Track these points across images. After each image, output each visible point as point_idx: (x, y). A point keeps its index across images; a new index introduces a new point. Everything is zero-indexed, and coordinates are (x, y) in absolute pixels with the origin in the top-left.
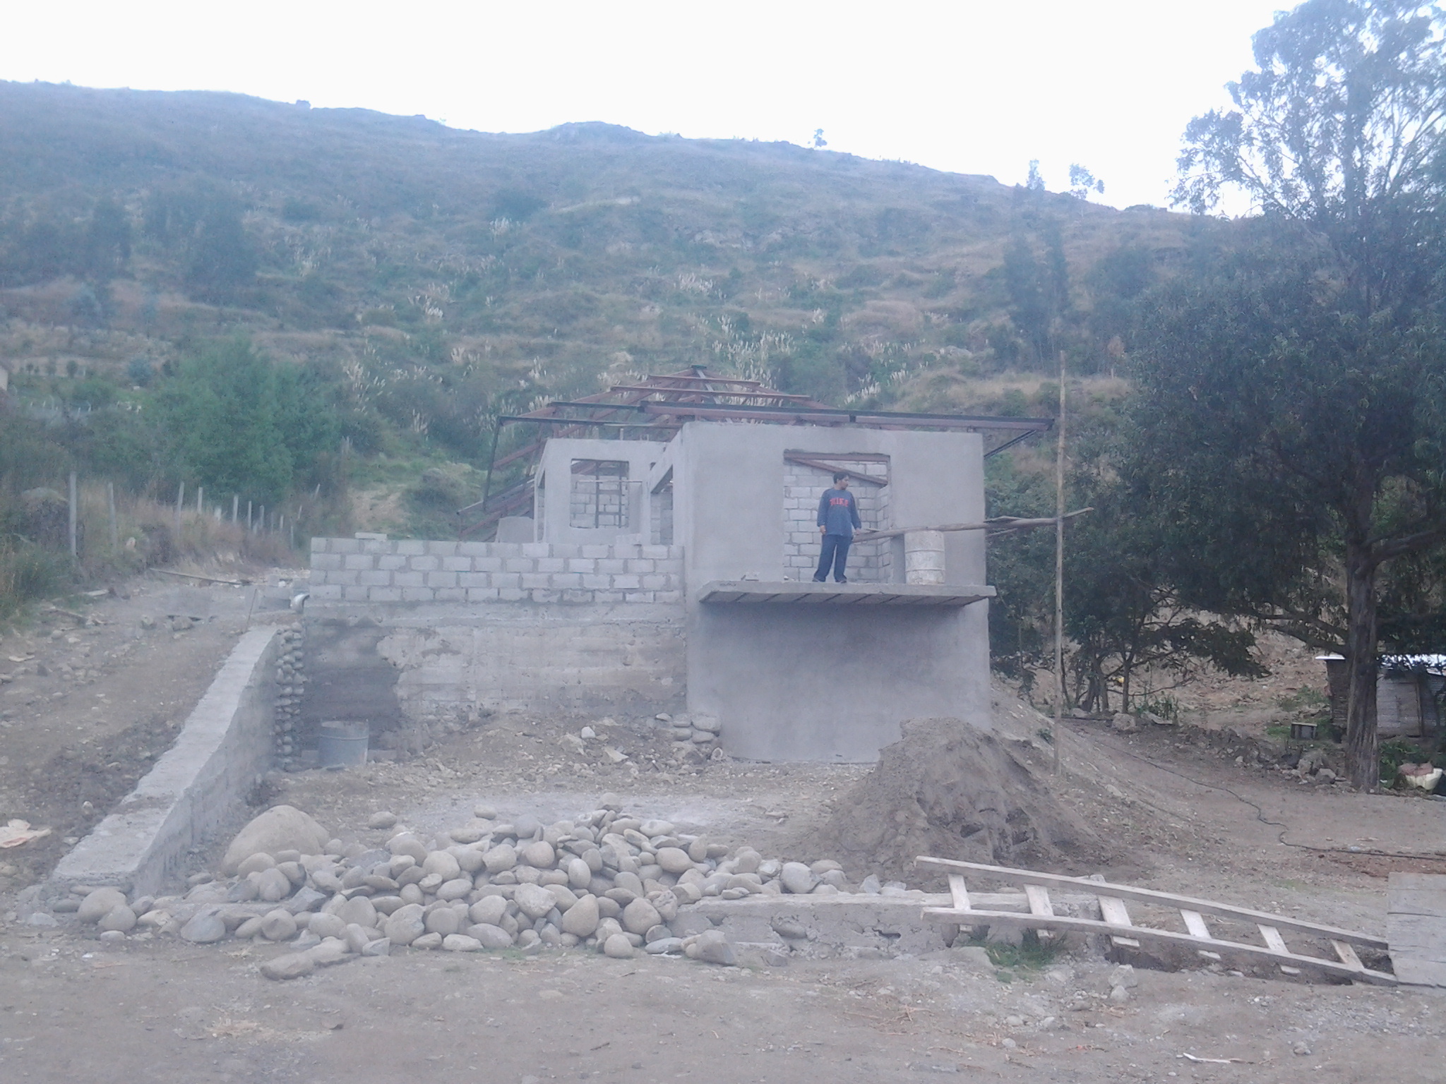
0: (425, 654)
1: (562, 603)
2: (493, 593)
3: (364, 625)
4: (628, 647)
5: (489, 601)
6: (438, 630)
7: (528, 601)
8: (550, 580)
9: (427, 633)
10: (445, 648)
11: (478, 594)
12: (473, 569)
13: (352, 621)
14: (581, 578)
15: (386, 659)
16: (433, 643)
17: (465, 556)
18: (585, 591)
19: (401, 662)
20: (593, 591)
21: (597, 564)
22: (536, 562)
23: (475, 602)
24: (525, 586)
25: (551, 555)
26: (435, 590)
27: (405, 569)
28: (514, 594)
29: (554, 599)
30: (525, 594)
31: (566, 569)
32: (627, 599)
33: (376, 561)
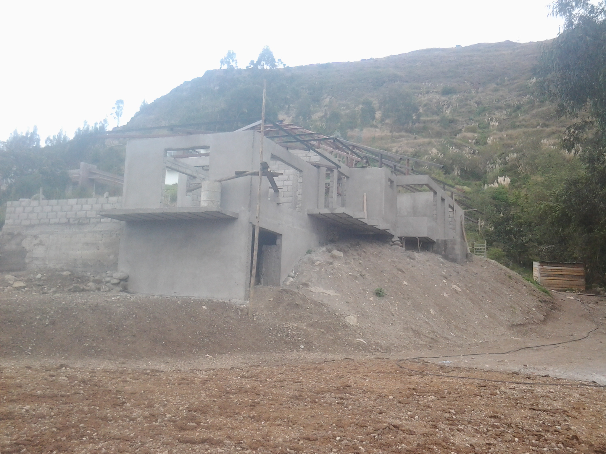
0: (35, 245)
1: (79, 224)
2: (56, 220)
3: (19, 234)
4: (100, 242)
5: (55, 224)
6: (40, 236)
7: (68, 224)
8: (76, 213)
9: (36, 237)
10: (41, 244)
11: (53, 221)
12: (52, 211)
13: (16, 233)
14: (86, 212)
15: (24, 248)
16: (37, 241)
17: (50, 206)
18: (87, 218)
19: (28, 248)
20: (90, 218)
21: (92, 206)
22: (72, 206)
23: (51, 224)
24: (68, 217)
25: (77, 204)
26: (40, 220)
27: (32, 212)
28: (64, 220)
29: (76, 222)
30: (67, 221)
31: (81, 210)
32: (101, 221)
33: (24, 209)
